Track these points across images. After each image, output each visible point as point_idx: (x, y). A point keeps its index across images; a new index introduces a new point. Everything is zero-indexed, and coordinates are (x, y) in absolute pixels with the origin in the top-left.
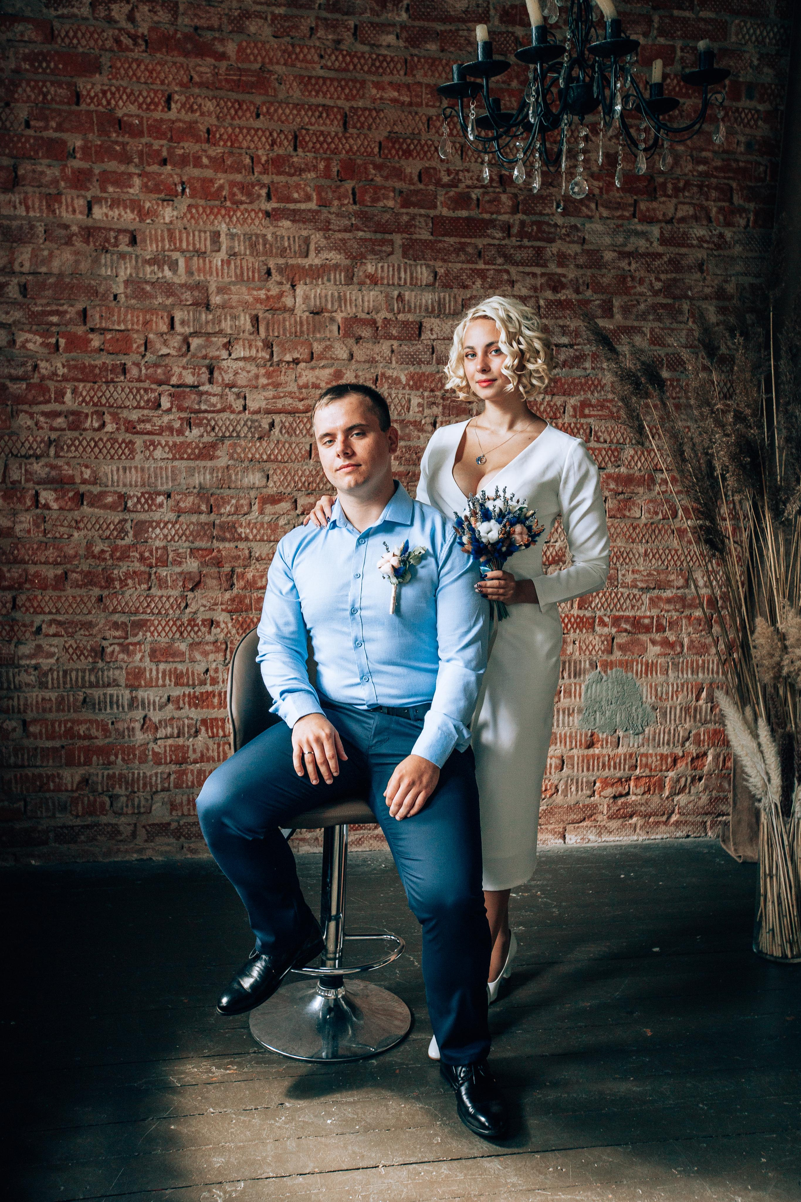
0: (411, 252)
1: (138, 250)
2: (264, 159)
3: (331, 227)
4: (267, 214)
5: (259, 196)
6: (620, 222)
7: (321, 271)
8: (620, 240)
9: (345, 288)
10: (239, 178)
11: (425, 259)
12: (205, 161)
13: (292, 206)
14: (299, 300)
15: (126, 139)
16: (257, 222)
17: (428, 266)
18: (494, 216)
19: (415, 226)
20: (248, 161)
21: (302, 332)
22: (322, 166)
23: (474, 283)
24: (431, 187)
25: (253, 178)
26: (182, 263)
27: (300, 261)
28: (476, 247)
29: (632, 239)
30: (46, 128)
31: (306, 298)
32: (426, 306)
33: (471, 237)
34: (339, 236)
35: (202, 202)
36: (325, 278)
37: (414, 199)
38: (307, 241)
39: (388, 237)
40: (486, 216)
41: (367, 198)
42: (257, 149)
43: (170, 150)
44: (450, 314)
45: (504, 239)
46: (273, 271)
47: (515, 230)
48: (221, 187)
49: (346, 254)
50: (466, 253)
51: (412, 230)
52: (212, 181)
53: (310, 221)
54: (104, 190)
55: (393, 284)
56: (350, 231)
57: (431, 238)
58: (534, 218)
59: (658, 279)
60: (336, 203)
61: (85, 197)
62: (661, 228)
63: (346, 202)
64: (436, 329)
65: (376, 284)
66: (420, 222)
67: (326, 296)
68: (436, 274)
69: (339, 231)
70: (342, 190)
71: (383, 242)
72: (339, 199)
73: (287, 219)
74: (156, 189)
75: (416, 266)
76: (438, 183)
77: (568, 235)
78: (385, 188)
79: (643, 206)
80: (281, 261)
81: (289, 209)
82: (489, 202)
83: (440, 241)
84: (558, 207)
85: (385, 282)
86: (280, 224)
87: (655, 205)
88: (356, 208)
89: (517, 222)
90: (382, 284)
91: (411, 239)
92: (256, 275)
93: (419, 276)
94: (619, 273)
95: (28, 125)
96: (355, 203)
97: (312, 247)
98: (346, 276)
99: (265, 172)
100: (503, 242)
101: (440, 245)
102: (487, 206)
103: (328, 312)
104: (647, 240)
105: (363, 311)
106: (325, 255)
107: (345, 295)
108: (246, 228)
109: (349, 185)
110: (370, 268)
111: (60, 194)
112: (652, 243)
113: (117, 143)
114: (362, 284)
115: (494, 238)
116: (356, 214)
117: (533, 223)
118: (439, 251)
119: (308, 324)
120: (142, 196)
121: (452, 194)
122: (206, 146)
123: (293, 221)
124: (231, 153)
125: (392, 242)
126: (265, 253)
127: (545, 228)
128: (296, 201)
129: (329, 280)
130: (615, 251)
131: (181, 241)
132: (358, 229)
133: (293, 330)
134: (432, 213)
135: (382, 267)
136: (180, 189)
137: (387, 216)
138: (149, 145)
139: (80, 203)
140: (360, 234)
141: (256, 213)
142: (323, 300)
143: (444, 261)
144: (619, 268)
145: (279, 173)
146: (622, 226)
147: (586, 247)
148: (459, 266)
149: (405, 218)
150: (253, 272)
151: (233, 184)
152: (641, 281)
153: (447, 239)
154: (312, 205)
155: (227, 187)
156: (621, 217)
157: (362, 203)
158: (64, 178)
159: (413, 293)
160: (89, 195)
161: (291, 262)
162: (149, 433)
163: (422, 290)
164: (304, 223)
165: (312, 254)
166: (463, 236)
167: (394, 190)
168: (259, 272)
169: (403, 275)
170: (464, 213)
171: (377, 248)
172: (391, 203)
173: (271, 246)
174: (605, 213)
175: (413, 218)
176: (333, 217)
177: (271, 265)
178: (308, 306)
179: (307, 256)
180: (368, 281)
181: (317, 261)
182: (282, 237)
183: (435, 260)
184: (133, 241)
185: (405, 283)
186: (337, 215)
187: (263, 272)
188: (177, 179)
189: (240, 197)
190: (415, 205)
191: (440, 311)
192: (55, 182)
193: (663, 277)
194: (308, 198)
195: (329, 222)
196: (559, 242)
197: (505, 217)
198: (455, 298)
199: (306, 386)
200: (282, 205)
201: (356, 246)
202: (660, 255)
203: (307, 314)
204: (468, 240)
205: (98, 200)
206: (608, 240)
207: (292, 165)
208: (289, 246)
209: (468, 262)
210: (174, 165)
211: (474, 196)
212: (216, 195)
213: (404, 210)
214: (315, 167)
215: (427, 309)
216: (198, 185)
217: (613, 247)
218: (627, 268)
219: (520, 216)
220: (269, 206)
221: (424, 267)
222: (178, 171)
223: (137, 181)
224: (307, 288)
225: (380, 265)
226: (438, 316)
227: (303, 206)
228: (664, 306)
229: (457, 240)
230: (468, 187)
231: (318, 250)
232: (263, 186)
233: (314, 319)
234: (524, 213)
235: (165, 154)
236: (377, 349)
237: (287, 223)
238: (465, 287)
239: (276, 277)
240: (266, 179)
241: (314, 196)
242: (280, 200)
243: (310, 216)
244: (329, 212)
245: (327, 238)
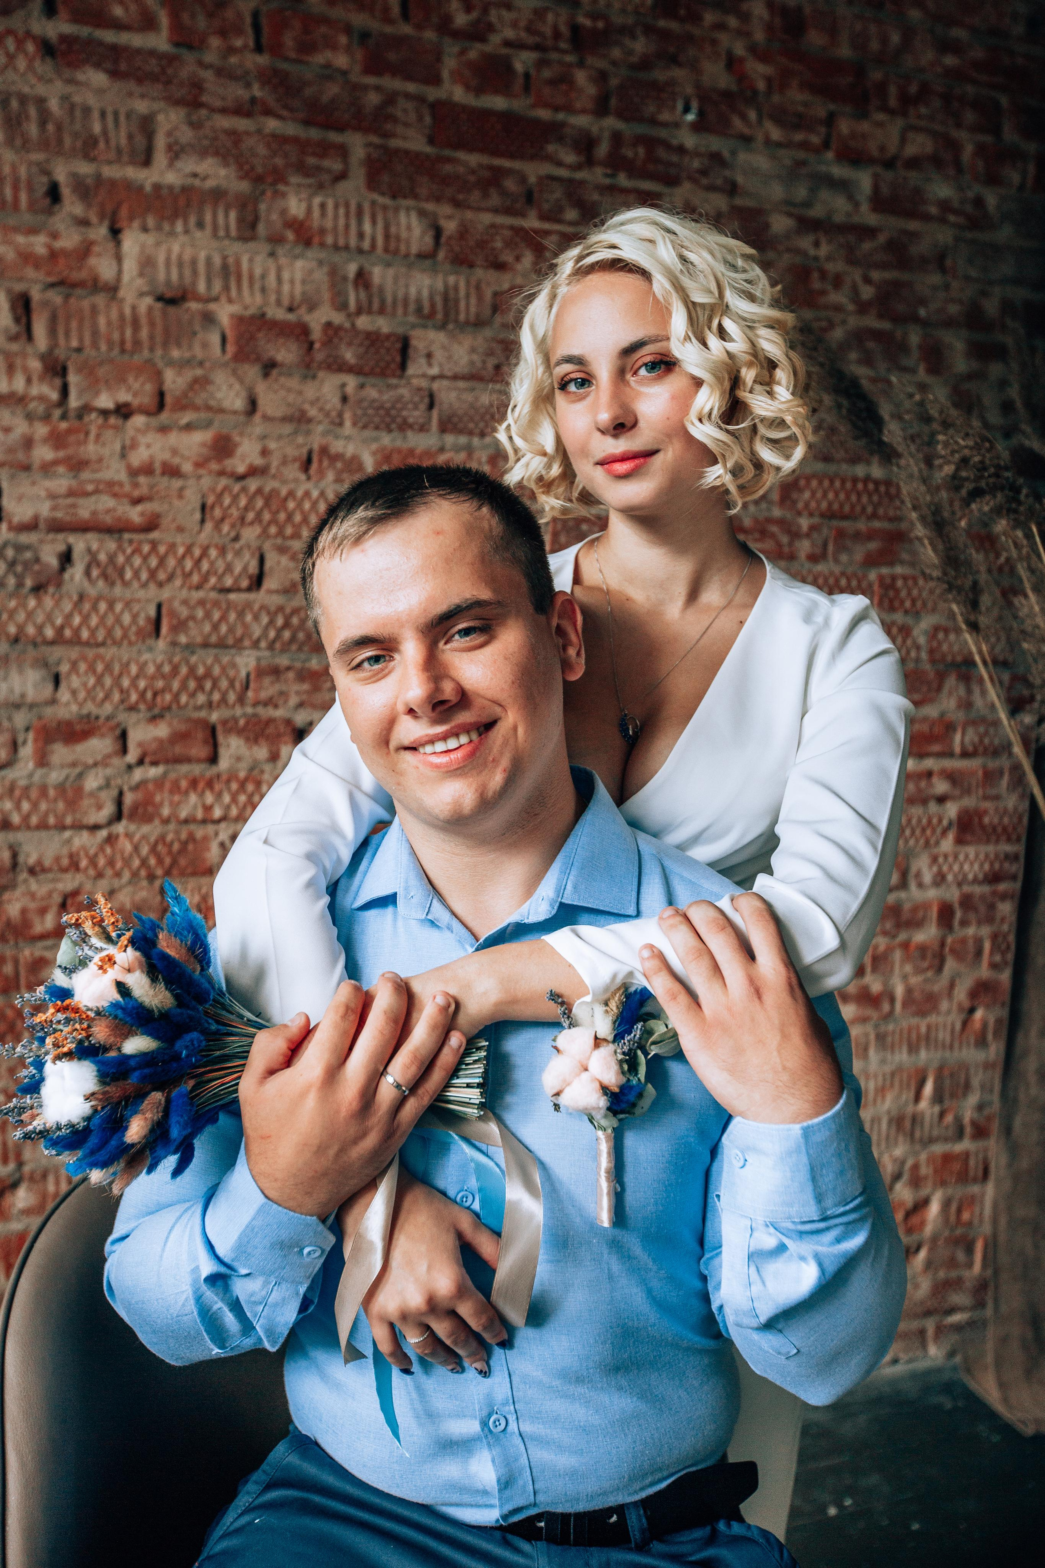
0: (386, 178)
3: (204, 98)
4: (48, 49)
6: (801, 155)
7: (182, 202)
8: (801, 192)
9: (237, 247)
11: (416, 197)
13: (109, 36)
14: (130, 266)
16: (21, 63)
17: (422, 213)
18: (561, 116)
19: (395, 120)
21: (137, 343)
23: (518, 259)
24: (430, 35)
27: (132, 173)
28: (523, 179)
29: (824, 194)
31: (147, 263)
32: (419, 301)
33: (512, 156)
34: (224, 122)
36: (192, 220)
37: (392, 56)
38: (147, 125)
39: (334, 137)
40: (544, 114)
41: (289, 40)
44: (467, 323)
45: (578, 167)
46: (66, 191)
47: (603, 150)
49: (240, 166)
50: (504, 193)
51: (389, 126)
53: (154, 78)
55: (347, 248)
56: (248, 115)
57: (428, 149)
58: (641, 129)
59: (867, 280)
60: (215, 42)
62: (876, 176)
63: (239, 43)
64: (439, 355)
65: (308, 243)
66: (404, 110)
67: (194, 262)
68: (438, 233)
69: (224, 111)
70: (228, 14)
71: (324, 149)
72: (223, 33)
73: (98, 66)
75: (397, 210)
76: (445, 27)
77: (704, 172)
78: (325, 20)
79: (844, 126)
80: (85, 168)
81: (101, 43)
82: (553, 82)
83: (449, 160)
84: (687, 110)
85: (329, 240)
86: (80, 76)
87: (865, 126)
88: (262, 60)
89: (606, 135)
90: (322, 245)
91: (385, 148)
92: (23, 197)
93: (404, 234)
94: (798, 260)
96: (258, 48)
97: (160, 142)
98: (240, 220)
100: (580, 175)
101: (448, 168)
102: (547, 91)
103: (198, 298)
104: (851, 198)
105: (279, 303)
106: (189, 164)
107: (238, 263)
110: (295, 206)
112: (857, 205)
114: (276, 240)
115: (559, 164)
116: (261, 76)
117: (639, 140)
118: (446, 181)
119: (152, 324)
121: (473, 55)
123: (115, 74)
125: (343, 152)
126: (44, 144)
127: (661, 153)
128: (119, 26)
129: (200, 225)
130: (790, 215)
132: (268, 112)
133: (116, 336)
134: (433, 94)
135: (323, 206)
137: (333, 90)
140: (272, 124)
141: (20, 43)
142: (187, 272)
143: (457, 204)
144: (798, 251)
146: (804, 163)
147: (738, 201)
148: (487, 218)
149: (373, 99)
150: (16, 188)
152: (837, 282)
153: (461, 155)
154: (159, 41)
156: (804, 145)
157: (276, 50)
159: (391, 272)
161: (110, 172)
163: (410, 266)
164: (140, 81)
165: (160, 158)
166: (495, 153)
167: (348, 29)
168: (30, 189)
169: (367, 227)
170: (498, 103)
171: (311, 161)
172: (341, 61)
173: (59, 128)
174: (776, 134)
175: (391, 99)
176: (208, 75)
177: (61, 174)
178: (152, 281)
179: (147, 161)
180: (290, 236)
181: (171, 178)
182: (87, 111)
183: (438, 199)
185: (373, 246)
186: (220, 72)
187: (41, 188)
190: (395, 71)
191: (446, 314)
193: (876, 275)
194: (148, 23)
195: (197, 86)
196: (687, 186)
197: (581, 121)
198: (478, 288)
199: (147, 470)
200: (84, 31)
201: (262, 150)
202: (869, 232)
203: (148, 300)
204: (506, 163)
206: (777, 191)
208: (105, 132)
209: (509, 211)
211: (519, 67)
213: (371, 80)
215: (419, 310)
217: (789, 206)
218: (812, 252)
219: (611, 122)
220: (51, 29)
221: (413, 214)
224: (149, 239)
225: (317, 201)
226: (442, 327)
227: (136, 40)
228: (878, 335)
229: (485, 160)
230: (507, 43)
231: (176, 152)
233: (165, 314)
234: (621, 115)
236: (310, 390)
237: (98, 78)
238: (500, 266)
239: (71, 205)
241: (164, 20)
242: (77, 18)
243: (153, 65)
244: (201, 64)
245: (195, 126)
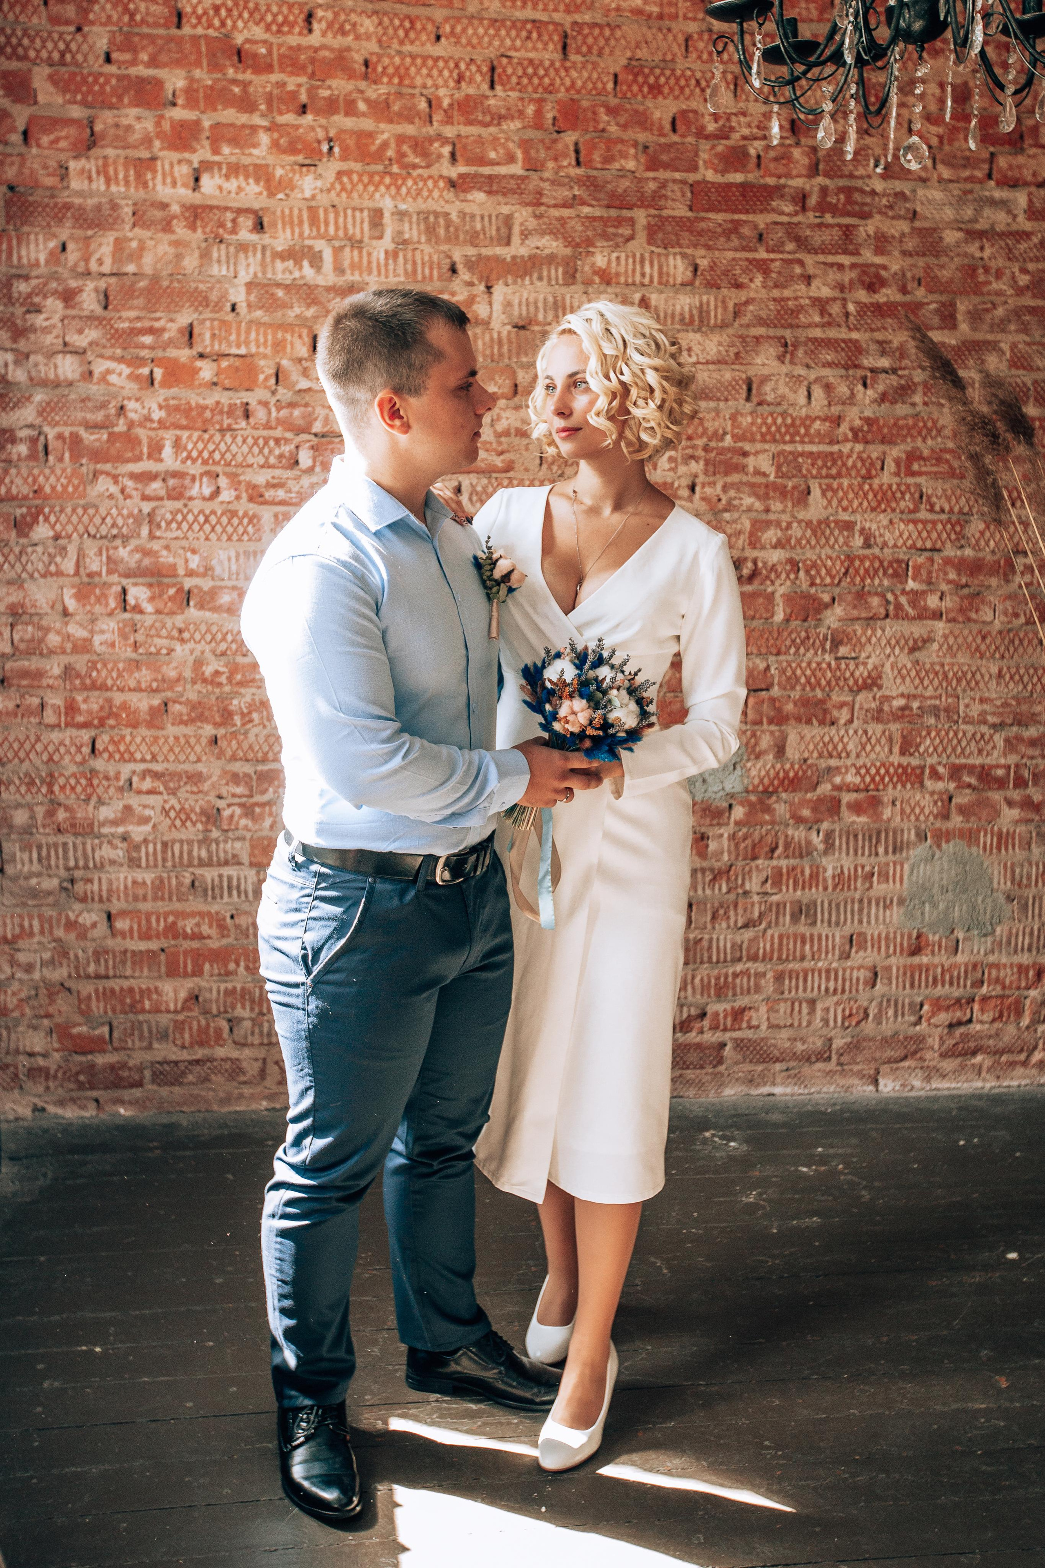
0: (660, 236)
1: (266, 239)
2: (446, 102)
3: (544, 200)
4: (452, 184)
5: (440, 156)
6: (969, 186)
7: (529, 264)
8: (968, 212)
9: (564, 290)
10: (409, 129)
11: (680, 246)
12: (362, 106)
13: (487, 170)
14: (497, 307)
15: (248, 76)
16: (436, 194)
17: (684, 256)
18: (783, 181)
19: (666, 197)
20: (423, 105)
21: (501, 355)
22: (530, 110)
23: (751, 280)
24: (690, 139)
25: (431, 131)
26: (328, 256)
27: (499, 251)
28: (756, 226)
29: (987, 212)
30: (134, 63)
31: (508, 304)
32: (682, 314)
33: (747, 212)
34: (556, 213)
35: (357, 166)
36: (535, 275)
37: (664, 158)
38: (508, 221)
39: (626, 213)
40: (771, 181)
41: (597, 157)
42: (437, 87)
43: (312, 91)
44: (716, 326)
45: (796, 214)
46: (460, 267)
47: (812, 201)
48: (385, 145)
49: (565, 239)
50: (741, 237)
51: (662, 203)
52: (371, 135)
53: (513, 191)
54: (216, 151)
55: (634, 284)
56: (571, 206)
57: (689, 214)
58: (841, 182)
59: (1024, 271)
60: (550, 164)
61: (189, 162)
62: (1030, 194)
63: (565, 163)
64: (696, 348)
65: (608, 283)
66: (675, 190)
67: (536, 303)
68: (696, 268)
69: (555, 206)
70: (560, 146)
71: (619, 222)
72: (556, 159)
73: (480, 189)
74: (292, 149)
75: (667, 256)
76: (701, 133)
77: (891, 207)
78: (622, 141)
79: (1002, 162)
80: (471, 251)
81: (482, 175)
82: (776, 159)
83: (703, 219)
84: (876, 166)
85: (622, 280)
86: (470, 197)
87: (1021, 159)
88: (580, 171)
89: (816, 189)
90: (618, 283)
91: (659, 216)
92: (435, 272)
93: (672, 271)
94: (966, 261)
95: (108, 59)
96: (578, 163)
97: (516, 230)
98: (565, 273)
99: (448, 120)
100: (795, 219)
101: (703, 225)
102: (772, 165)
103: (538, 323)
104: (1009, 212)
106: (534, 242)
107: (563, 300)
108: (421, 205)
109: (570, 138)
110: (600, 260)
111: (154, 159)
112: (1015, 217)
113: (234, 82)
114: (588, 283)
115: (782, 213)
116: (579, 181)
117: (841, 190)
118: (700, 233)
119: (510, 342)
120: (271, 160)
121: (720, 149)
122: (363, 85)
123: (489, 193)
124: (399, 95)
125: (632, 222)
126: (448, 240)
127: (857, 197)
128: (492, 163)
129: (540, 278)
130: (960, 229)
131: (327, 223)
132: (584, 203)
133: (488, 352)
134: (692, 177)
135: (618, 258)
136: (325, 148)
137: (625, 183)
138: (281, 85)
139: (183, 171)
140: (586, 210)
141: (436, 182)
142: (532, 309)
143: (708, 248)
144: (966, 255)
145: (469, 123)
146: (971, 192)
147: (917, 224)
148: (730, 255)
149: (652, 186)
150: (431, 269)
151: (401, 139)
152: (999, 274)
153: (712, 215)
154: (517, 169)
155: (393, 145)
156: (970, 179)
157: (589, 165)
158: (160, 135)
159: (664, 296)
160: (195, 159)
161: (485, 252)
162: (282, 503)
163: (676, 292)
164: (504, 195)
165: (516, 239)
166: (734, 212)
167: (635, 144)
168: (439, 268)
169: (647, 269)
170: (738, 178)
171: (611, 230)
172: (631, 165)
173: (457, 229)
174: (946, 173)
175: (663, 185)
176: (546, 185)
177: (457, 256)
178: (510, 316)
179: (508, 243)
180: (597, 279)
181: (523, 251)
182: (473, 216)
183: (695, 246)
184: (259, 226)
185: (651, 281)
186: (553, 182)
187: (446, 267)
188: (321, 134)
189: (412, 158)
190: (666, 166)
191: (701, 321)
192: (147, 141)
193: (1031, 266)
194: (511, 159)
195: (540, 194)
196: (878, 217)
197: (797, 183)
198: (723, 302)
199: (507, 433)
200: (472, 169)
201: (579, 227)
202: (1027, 235)
203: (509, 327)
204: (743, 217)
205: (207, 166)
206: (949, 213)
207: (487, 111)
208: (483, 229)
209: (744, 249)
210: (318, 113)
211: (752, 152)
212: (378, 156)
213: (651, 174)
214: (521, 113)
215: (682, 320)
216: (351, 142)
217: (958, 224)
218: (978, 254)
219: (820, 180)
220: (453, 172)
221: (678, 257)
222: (323, 121)
223: (264, 139)
224: (509, 290)
225: (615, 255)
226: (699, 330)
227: (503, 170)
228: (1033, 311)
229: (728, 216)
230: (744, 138)
231: (525, 235)
232: (445, 141)
233: (518, 335)
234: (827, 175)
235: (304, 98)
237: (479, 196)
238: (739, 286)
239: (464, 275)
240: (449, 132)
241: (519, 155)
242: (469, 162)
243: (513, 184)
244: (541, 179)
245: (538, 217)
